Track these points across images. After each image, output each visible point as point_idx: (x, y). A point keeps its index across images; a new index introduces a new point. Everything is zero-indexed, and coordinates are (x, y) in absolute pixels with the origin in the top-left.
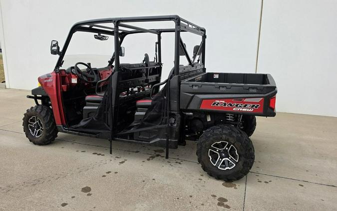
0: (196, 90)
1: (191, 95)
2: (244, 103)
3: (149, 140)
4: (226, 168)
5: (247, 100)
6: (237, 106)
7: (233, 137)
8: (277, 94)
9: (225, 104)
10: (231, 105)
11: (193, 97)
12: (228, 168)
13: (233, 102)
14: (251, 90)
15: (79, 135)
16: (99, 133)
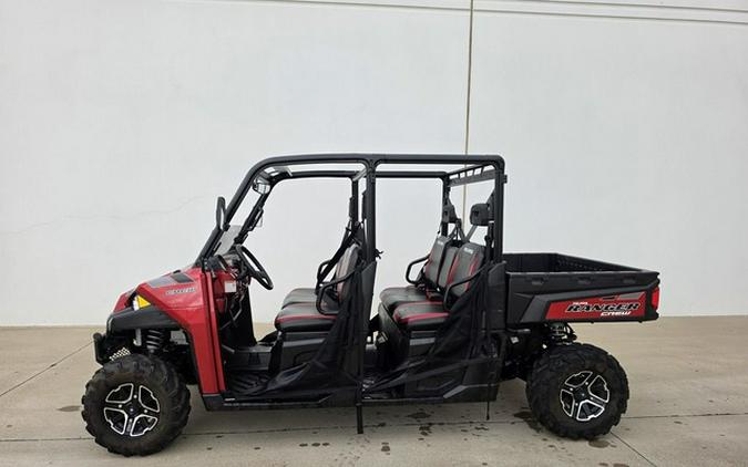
0: (537, 286)
1: (529, 296)
2: (617, 302)
3: (439, 393)
4: (590, 417)
5: (621, 297)
6: (606, 308)
7: (603, 361)
8: (660, 286)
9: (588, 308)
10: (597, 308)
11: (531, 300)
12: (593, 416)
13: (601, 303)
14: (626, 281)
15: (271, 408)
16: (327, 395)
